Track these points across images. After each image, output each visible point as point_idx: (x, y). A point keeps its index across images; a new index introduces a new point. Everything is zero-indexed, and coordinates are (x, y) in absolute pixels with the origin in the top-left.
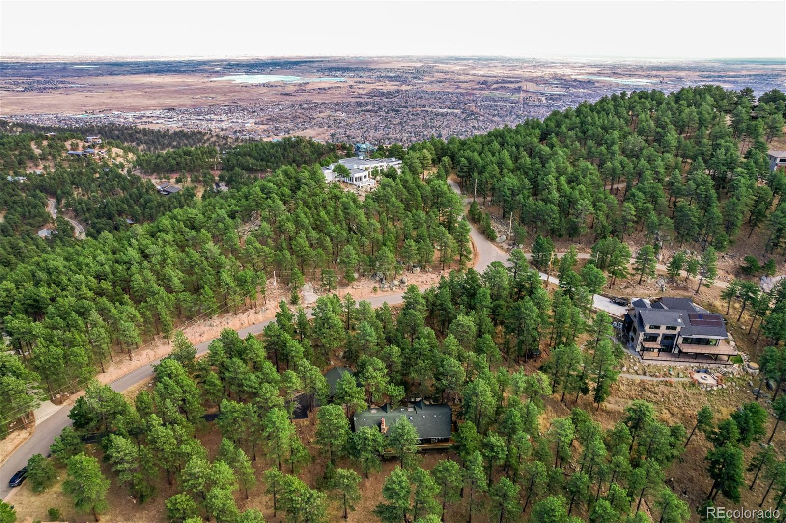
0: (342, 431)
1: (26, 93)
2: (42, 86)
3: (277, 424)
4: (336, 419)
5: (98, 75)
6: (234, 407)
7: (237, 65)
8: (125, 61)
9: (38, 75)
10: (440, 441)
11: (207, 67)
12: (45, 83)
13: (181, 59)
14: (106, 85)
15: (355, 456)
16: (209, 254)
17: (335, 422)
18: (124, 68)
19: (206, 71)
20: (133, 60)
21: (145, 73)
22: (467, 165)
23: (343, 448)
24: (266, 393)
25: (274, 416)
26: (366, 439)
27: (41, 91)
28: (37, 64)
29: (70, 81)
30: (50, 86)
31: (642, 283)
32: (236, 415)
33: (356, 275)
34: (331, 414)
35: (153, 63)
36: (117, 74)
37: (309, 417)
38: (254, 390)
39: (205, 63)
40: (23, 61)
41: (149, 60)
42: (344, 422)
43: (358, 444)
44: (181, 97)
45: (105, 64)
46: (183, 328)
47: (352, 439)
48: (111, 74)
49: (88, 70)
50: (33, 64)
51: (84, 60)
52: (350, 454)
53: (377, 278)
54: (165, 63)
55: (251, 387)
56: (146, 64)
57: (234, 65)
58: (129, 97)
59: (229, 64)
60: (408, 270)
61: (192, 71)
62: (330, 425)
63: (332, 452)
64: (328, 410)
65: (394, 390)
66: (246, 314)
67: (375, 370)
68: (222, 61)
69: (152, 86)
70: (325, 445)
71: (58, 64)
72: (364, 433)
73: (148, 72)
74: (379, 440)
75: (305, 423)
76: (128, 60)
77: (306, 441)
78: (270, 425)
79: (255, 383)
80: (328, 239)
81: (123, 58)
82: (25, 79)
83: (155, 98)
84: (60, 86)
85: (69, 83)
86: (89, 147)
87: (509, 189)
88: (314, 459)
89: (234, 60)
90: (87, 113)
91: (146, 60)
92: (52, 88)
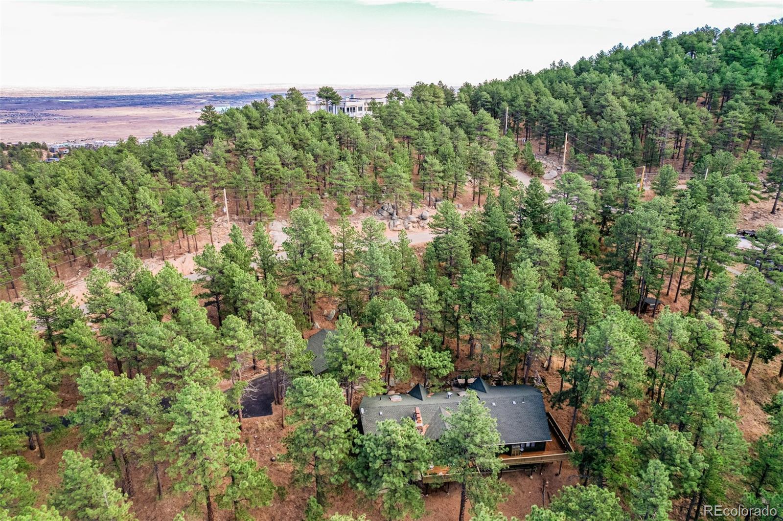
0: (338, 430)
1: (8, 125)
2: (24, 118)
3: (195, 417)
4: (326, 405)
5: (82, 108)
6: (107, 384)
7: (223, 98)
8: (111, 94)
9: (22, 108)
10: (528, 450)
11: (192, 100)
12: (29, 115)
13: (167, 93)
14: (91, 118)
15: (368, 484)
16: (127, 174)
17: (324, 409)
18: (110, 102)
19: (191, 103)
20: (119, 94)
21: (130, 105)
22: (490, 100)
23: (341, 469)
24: (179, 356)
25: (190, 398)
26: (390, 446)
27: (23, 122)
28: (22, 98)
29: (54, 114)
30: (34, 118)
31: (776, 212)
32: (107, 398)
33: (353, 210)
34: (314, 395)
35: (139, 97)
36: (102, 107)
37: (275, 413)
38: (158, 353)
39: (190, 96)
40: (8, 96)
41: (135, 94)
42: (344, 411)
43: (375, 457)
44: (166, 127)
45: (91, 98)
46: (75, 279)
47: (361, 446)
48: (96, 107)
49: (73, 103)
50: (18, 98)
51: (69, 95)
52: (357, 480)
53: (385, 214)
54: (151, 97)
55: (152, 347)
56: (132, 98)
57: (219, 97)
58: (112, 127)
59: (215, 97)
60: (429, 205)
61: (178, 103)
62: (313, 417)
63: (318, 477)
64: (308, 385)
65: (434, 357)
66: (181, 258)
67: (397, 321)
68: (208, 94)
69: (136, 118)
70: (304, 461)
71: (44, 98)
72: (388, 433)
73: (134, 105)
74: (419, 446)
75: (267, 424)
76: (114, 94)
77: (267, 458)
78: (180, 419)
79: (160, 339)
80: (310, 156)
81: (109, 92)
82: (8, 112)
83: (139, 128)
84: (44, 118)
85: (53, 115)
86: (55, 156)
87: (556, 113)
88: (281, 494)
89: (220, 94)
90: (68, 141)
91: (132, 94)
92: (35, 120)
